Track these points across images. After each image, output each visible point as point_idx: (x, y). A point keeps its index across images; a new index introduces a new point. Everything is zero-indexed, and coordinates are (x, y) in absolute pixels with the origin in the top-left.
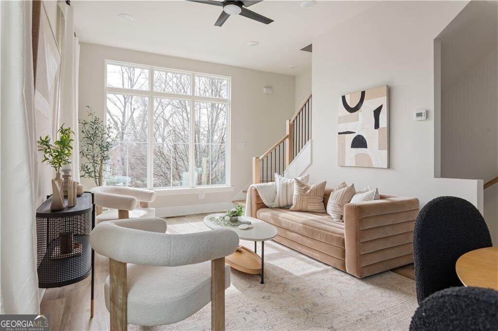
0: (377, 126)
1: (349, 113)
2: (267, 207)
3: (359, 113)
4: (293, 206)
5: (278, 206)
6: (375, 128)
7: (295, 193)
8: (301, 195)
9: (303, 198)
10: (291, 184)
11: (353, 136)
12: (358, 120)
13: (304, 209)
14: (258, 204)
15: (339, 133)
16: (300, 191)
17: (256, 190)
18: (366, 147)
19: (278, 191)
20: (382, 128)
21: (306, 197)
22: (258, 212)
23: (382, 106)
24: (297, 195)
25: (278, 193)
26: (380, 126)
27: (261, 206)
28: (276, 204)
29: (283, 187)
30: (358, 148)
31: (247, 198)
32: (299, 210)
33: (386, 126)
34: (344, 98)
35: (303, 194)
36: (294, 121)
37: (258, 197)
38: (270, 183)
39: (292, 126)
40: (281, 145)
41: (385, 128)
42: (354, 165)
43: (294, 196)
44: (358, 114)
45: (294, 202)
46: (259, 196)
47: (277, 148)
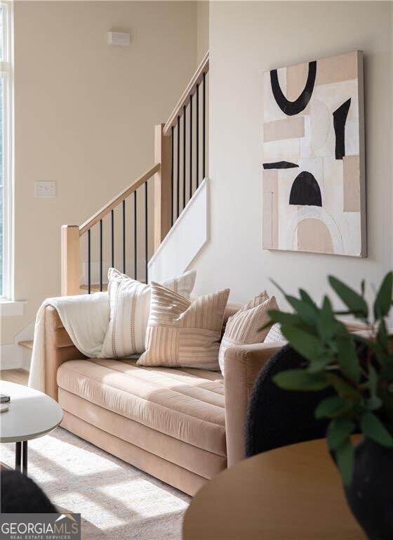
0: (340, 152)
1: (285, 116)
2: (82, 357)
3: (305, 116)
4: (145, 354)
5: (110, 354)
6: (337, 158)
7: (152, 320)
8: (162, 325)
9: (167, 332)
10: (145, 296)
11: (293, 174)
12: (303, 136)
13: (171, 361)
14: (60, 350)
15: (266, 166)
16: (162, 314)
17: (55, 313)
18: (319, 203)
19: (112, 317)
20: (350, 156)
21: (175, 330)
22: (60, 370)
23: (349, 101)
24: (154, 326)
25: (112, 321)
26: (348, 152)
27: (69, 353)
28: (106, 350)
29: (124, 305)
30: (303, 204)
31: (36, 335)
32: (159, 363)
33: (357, 153)
34: (274, 74)
35: (169, 323)
36: (173, 128)
37: (61, 331)
38: (97, 295)
39: (167, 141)
40: (141, 191)
41: (355, 156)
42: (296, 249)
43: (148, 329)
44: (303, 118)
45: (147, 345)
46: (64, 328)
47: (130, 201)
